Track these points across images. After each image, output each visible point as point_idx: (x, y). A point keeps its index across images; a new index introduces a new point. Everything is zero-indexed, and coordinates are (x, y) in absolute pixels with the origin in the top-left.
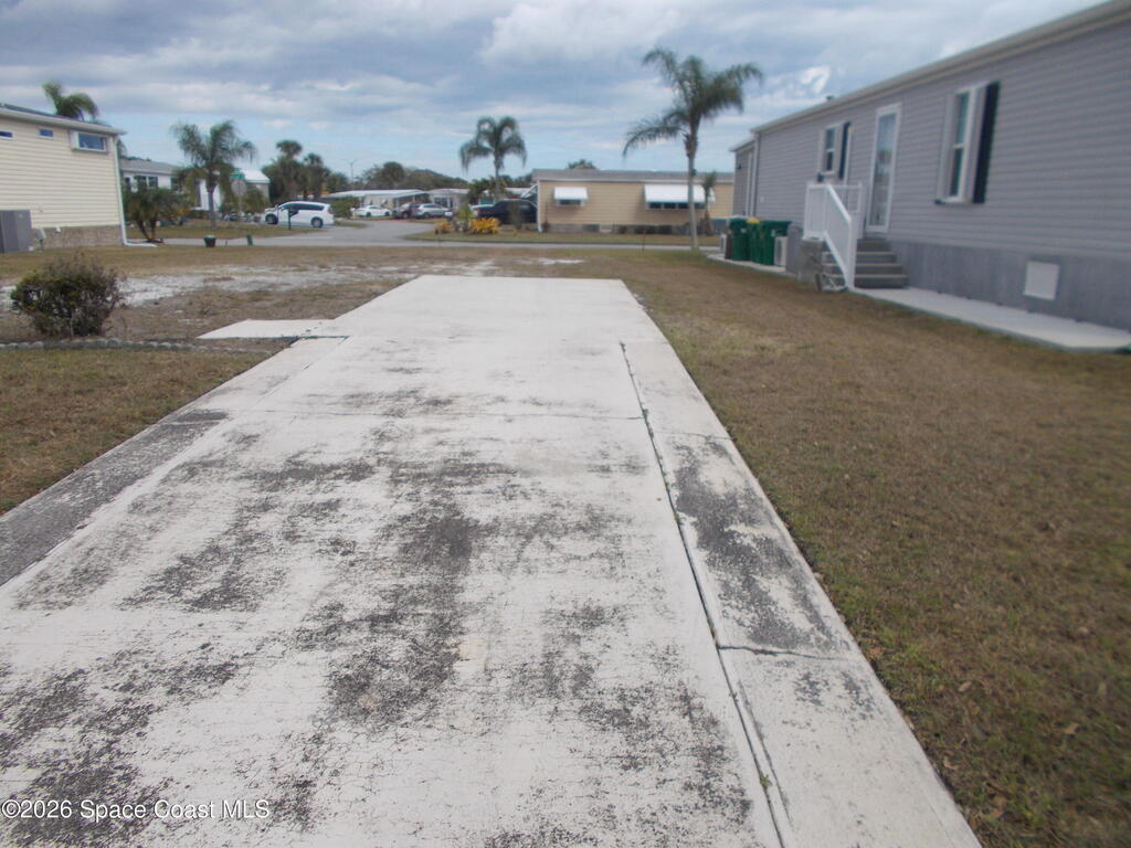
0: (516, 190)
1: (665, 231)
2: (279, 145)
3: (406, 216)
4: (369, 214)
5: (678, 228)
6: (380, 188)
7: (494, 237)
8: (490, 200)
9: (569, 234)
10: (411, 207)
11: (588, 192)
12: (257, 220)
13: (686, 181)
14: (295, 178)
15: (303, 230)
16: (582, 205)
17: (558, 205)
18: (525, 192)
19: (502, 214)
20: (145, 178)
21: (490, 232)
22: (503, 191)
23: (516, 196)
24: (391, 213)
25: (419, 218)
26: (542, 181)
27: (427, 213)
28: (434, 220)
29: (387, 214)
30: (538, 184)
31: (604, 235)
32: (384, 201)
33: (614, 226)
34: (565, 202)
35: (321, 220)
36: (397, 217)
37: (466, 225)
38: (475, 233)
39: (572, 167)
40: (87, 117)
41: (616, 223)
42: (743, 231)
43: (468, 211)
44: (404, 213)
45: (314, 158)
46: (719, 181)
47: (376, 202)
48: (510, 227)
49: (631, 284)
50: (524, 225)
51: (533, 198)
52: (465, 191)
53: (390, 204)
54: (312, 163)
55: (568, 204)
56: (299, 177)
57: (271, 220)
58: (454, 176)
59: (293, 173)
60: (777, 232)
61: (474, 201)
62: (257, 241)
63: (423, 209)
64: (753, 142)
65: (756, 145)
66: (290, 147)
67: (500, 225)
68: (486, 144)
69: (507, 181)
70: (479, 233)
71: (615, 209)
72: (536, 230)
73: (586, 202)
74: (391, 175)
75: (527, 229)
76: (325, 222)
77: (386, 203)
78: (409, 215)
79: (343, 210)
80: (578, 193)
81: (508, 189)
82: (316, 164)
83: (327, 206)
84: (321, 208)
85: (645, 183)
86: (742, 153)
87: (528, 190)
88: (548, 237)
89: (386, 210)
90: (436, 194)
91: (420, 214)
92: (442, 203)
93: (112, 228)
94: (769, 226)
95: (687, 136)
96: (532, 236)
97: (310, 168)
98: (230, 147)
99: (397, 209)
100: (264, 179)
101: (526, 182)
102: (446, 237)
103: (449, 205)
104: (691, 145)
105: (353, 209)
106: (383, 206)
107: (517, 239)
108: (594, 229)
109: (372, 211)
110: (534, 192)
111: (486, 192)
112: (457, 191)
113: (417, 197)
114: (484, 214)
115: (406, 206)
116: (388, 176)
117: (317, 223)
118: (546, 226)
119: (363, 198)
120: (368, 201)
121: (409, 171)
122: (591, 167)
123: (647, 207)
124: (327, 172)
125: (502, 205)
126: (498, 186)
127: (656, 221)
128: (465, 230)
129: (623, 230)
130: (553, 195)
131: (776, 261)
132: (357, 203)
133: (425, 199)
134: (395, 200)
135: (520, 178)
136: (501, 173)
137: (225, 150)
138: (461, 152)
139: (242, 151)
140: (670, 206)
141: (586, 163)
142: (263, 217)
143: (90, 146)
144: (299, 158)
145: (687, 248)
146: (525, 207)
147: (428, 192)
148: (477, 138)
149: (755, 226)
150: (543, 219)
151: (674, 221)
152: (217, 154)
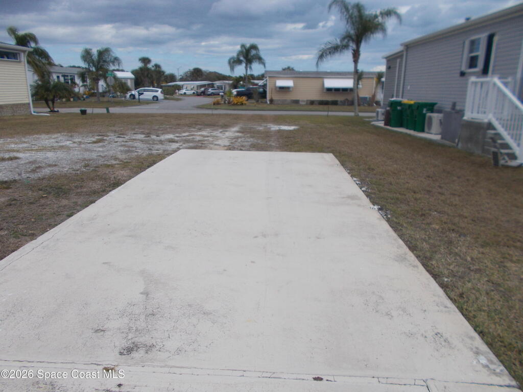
0: (256, 82)
1: (335, 103)
2: (140, 60)
3: (202, 94)
4: (185, 93)
5: (341, 102)
6: (192, 81)
7: (244, 107)
8: (243, 86)
9: (283, 105)
10: (205, 90)
11: (294, 83)
12: (125, 97)
13: (352, 76)
14: (147, 76)
15: (147, 102)
16: (291, 89)
17: (278, 89)
18: (261, 83)
19: (249, 95)
20: (67, 76)
21: (242, 104)
22: (249, 82)
23: (257, 85)
24: (195, 92)
25: (209, 95)
26: (269, 77)
27: (212, 93)
28: (215, 96)
29: (194, 93)
30: (268, 78)
31: (302, 105)
32: (192, 87)
33: (307, 101)
34: (282, 88)
35: (157, 97)
36: (198, 95)
37: (229, 100)
38: (234, 104)
39: (284, 70)
41: (309, 99)
42: (399, 108)
43: (231, 93)
44: (201, 93)
45: (157, 66)
46: (364, 76)
47: (189, 87)
48: (253, 101)
50: (260, 100)
51: (265, 86)
52: (231, 82)
53: (195, 88)
54: (156, 68)
55: (283, 89)
56: (149, 76)
57: (132, 97)
58: (228, 75)
59: (146, 74)
60: (427, 110)
61: (235, 87)
63: (210, 91)
64: (402, 51)
65: (405, 53)
66: (146, 61)
67: (247, 100)
68: (242, 58)
69: (253, 77)
70: (236, 104)
71: (308, 92)
72: (266, 102)
73: (292, 87)
74: (196, 74)
75: (262, 102)
76: (159, 98)
77: (194, 87)
78: (203, 94)
79: (170, 92)
80: (289, 83)
81: (252, 81)
82: (157, 69)
83: (160, 90)
84: (157, 91)
85: (324, 78)
86: (391, 61)
87: (262, 81)
88: (273, 107)
89: (193, 91)
90: (217, 83)
91: (209, 93)
92: (220, 88)
93: (24, 104)
94: (420, 106)
95: (354, 50)
96: (265, 105)
97: (155, 71)
99: (198, 91)
100: (132, 76)
101: (261, 77)
102: (219, 106)
103: (223, 89)
104: (356, 55)
106: (192, 89)
107: (256, 108)
108: (296, 102)
109: (186, 92)
110: (265, 83)
111: (241, 82)
112: (227, 82)
113: (209, 85)
114: (240, 94)
115: (203, 89)
116: (195, 75)
117: (155, 98)
118: (271, 101)
119: (183, 86)
120: (185, 87)
121: (205, 72)
122: (293, 69)
123: (325, 91)
124: (164, 72)
125: (248, 89)
126: (247, 80)
127: (329, 98)
128: (229, 103)
129: (312, 103)
130: (275, 84)
131: (426, 129)
132: (179, 88)
133: (212, 86)
134: (198, 86)
135: (259, 75)
136: (249, 73)
137: (105, 61)
138: (229, 62)
139: (113, 62)
140: (337, 90)
141: (291, 68)
142: (128, 95)
143: (8, 58)
144: (150, 66)
145: (352, 114)
146: (261, 90)
147: (214, 83)
148: (238, 55)
149: (410, 106)
150: (270, 97)
151: (339, 98)
152: (101, 63)
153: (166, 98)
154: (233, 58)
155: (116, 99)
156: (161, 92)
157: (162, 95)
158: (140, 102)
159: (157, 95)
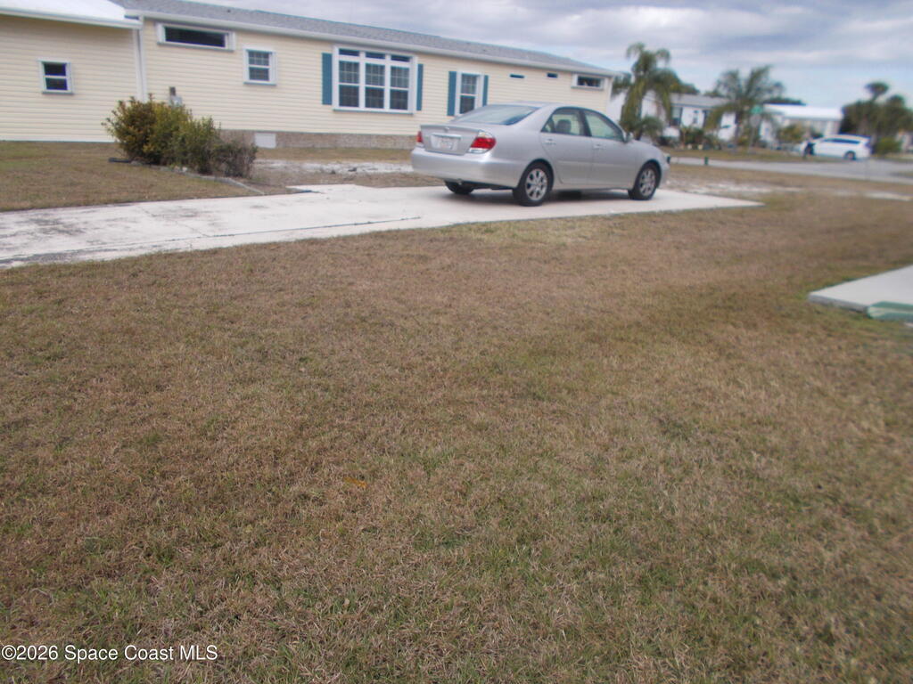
2: (869, 86)
35: (853, 153)
76: (858, 155)
98: (763, 87)
117: (851, 156)
143: (589, 85)
153: (873, 158)
156: (868, 145)
157: (868, 149)
159: (855, 150)
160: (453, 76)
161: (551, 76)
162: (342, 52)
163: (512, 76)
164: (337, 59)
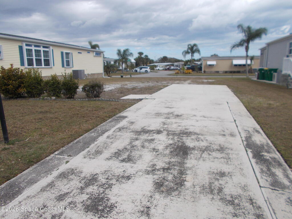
0: (196, 62)
1: (239, 72)
2: (138, 53)
4: (159, 69)
5: (242, 71)
6: (162, 63)
7: (191, 75)
8: (190, 65)
9: (211, 73)
10: (169, 67)
11: (216, 62)
12: (132, 71)
13: (245, 58)
15: (143, 73)
16: (215, 66)
17: (208, 66)
18: (199, 63)
19: (193, 69)
20: (108, 62)
21: (190, 73)
23: (197, 64)
25: (171, 70)
28: (175, 70)
29: (163, 69)
30: (203, 61)
31: (221, 74)
32: (162, 66)
33: (223, 71)
34: (210, 65)
35: (147, 71)
36: (166, 70)
37: (183, 71)
38: (186, 73)
39: (212, 56)
40: (97, 49)
42: (263, 72)
43: (184, 68)
45: (146, 56)
46: (255, 58)
47: (161, 66)
48: (195, 72)
49: (229, 86)
51: (201, 64)
52: (183, 63)
53: (164, 67)
56: (143, 61)
57: (136, 71)
59: (141, 60)
60: (273, 72)
61: (185, 65)
62: (133, 76)
63: (172, 67)
64: (266, 47)
66: (141, 54)
67: (192, 71)
68: (189, 51)
69: (194, 60)
70: (187, 73)
71: (225, 66)
72: (202, 73)
74: (164, 59)
75: (199, 72)
76: (148, 71)
77: (163, 66)
78: (169, 69)
79: (152, 68)
80: (214, 63)
81: (195, 62)
82: (146, 57)
83: (149, 67)
84: (147, 68)
85: (233, 59)
86: (263, 50)
88: (205, 74)
89: (163, 68)
90: (176, 64)
91: (172, 69)
92: (177, 66)
93: (101, 73)
94: (271, 70)
95: (246, 46)
96: (201, 74)
98: (127, 54)
99: (166, 68)
100: (135, 61)
101: (199, 60)
102: (178, 75)
103: (179, 66)
104: (247, 49)
105: (155, 68)
106: (162, 67)
107: (197, 75)
108: (218, 72)
111: (189, 63)
112: (181, 63)
113: (171, 65)
114: (188, 69)
115: (168, 67)
116: (164, 60)
117: (146, 71)
118: (205, 72)
119: (157, 65)
120: (158, 66)
121: (169, 58)
122: (217, 56)
123: (233, 66)
124: (149, 59)
125: (193, 66)
126: (192, 62)
128: (183, 73)
129: (226, 72)
130: (207, 63)
131: (273, 80)
132: (156, 66)
133: (173, 65)
134: (165, 66)
135: (198, 59)
136: (193, 58)
137: (126, 55)
138: (183, 53)
139: (130, 55)
140: (240, 65)
141: (216, 55)
142: (134, 70)
143: (98, 55)
144: (143, 56)
145: (245, 77)
146: (199, 67)
147: (174, 63)
148: (188, 49)
149: (266, 70)
150: (204, 70)
151: (241, 69)
152: (124, 56)
153: (151, 72)
154: (185, 51)
155: (128, 72)
156: (149, 68)
157: (150, 70)
158: (140, 73)
159: (147, 70)
160: (62, 53)
161: (88, 52)
162: (27, 45)
163: (79, 53)
164: (25, 48)
